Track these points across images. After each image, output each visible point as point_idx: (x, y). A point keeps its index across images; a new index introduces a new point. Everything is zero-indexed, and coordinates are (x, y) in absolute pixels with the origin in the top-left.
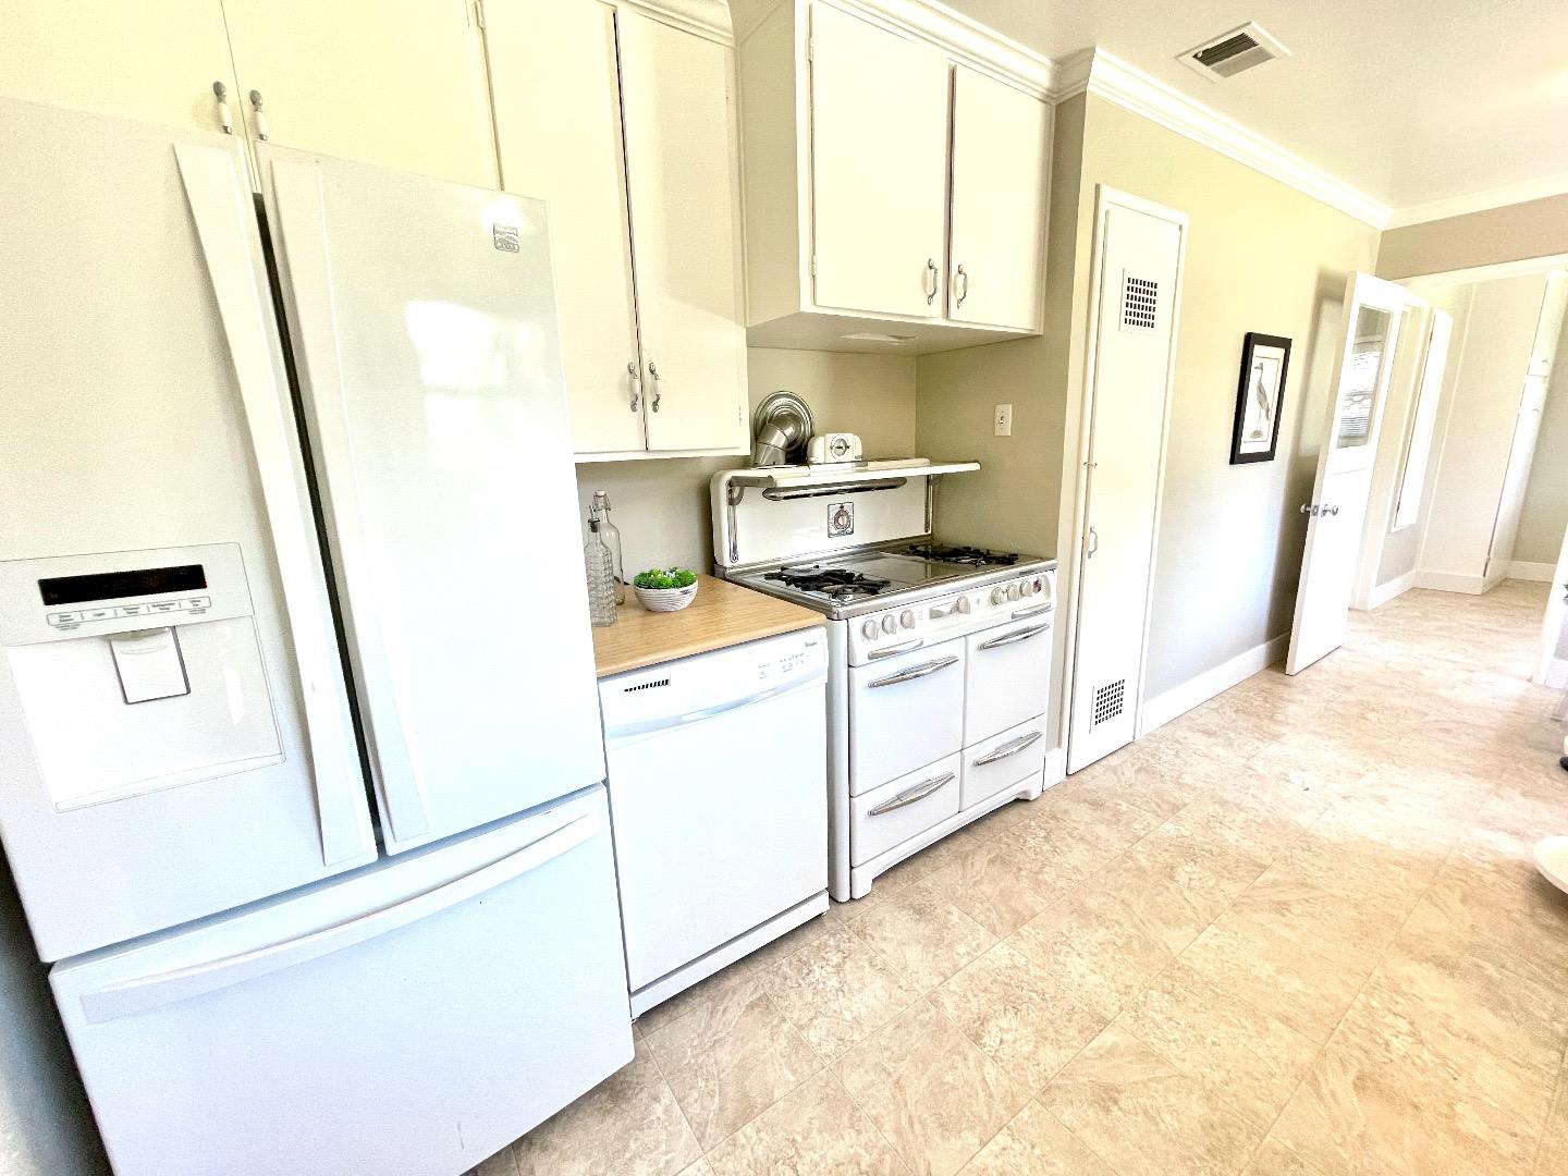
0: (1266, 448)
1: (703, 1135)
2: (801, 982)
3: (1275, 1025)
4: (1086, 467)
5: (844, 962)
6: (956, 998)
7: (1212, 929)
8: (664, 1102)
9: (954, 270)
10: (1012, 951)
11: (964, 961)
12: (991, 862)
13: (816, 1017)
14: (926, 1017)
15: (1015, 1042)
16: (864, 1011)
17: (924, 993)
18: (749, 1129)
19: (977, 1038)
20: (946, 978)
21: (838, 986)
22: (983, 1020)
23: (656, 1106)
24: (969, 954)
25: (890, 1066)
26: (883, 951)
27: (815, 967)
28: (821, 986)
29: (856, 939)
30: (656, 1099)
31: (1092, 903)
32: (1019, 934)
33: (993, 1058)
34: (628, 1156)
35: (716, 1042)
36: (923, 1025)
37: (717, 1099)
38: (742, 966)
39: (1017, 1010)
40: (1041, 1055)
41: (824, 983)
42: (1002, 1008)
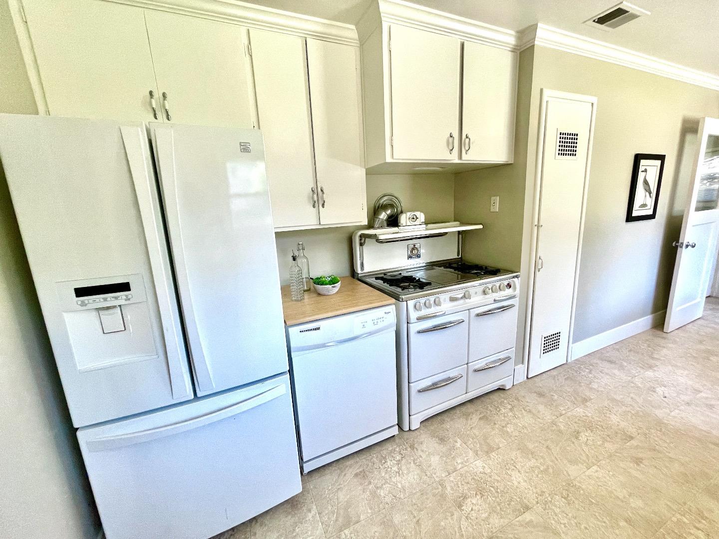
0: (650, 212)
1: (327, 531)
2: (381, 466)
3: (622, 523)
4: (536, 227)
5: (402, 460)
6: (453, 485)
7: (595, 468)
8: (313, 512)
9: (464, 136)
10: (484, 465)
11: (460, 466)
12: (480, 419)
13: (385, 484)
14: (437, 491)
15: (479, 511)
16: (407, 485)
17: (437, 479)
18: (346, 531)
19: (460, 506)
20: (449, 474)
21: (397, 470)
22: (465, 498)
23: (309, 514)
24: (462, 463)
25: (415, 513)
26: (421, 457)
27: (388, 460)
28: (389, 469)
29: (409, 449)
30: (310, 511)
31: (531, 446)
32: (489, 457)
33: (466, 517)
34: (294, 534)
35: (339, 489)
36: (434, 495)
37: (335, 515)
38: (356, 455)
39: (482, 496)
40: (491, 520)
41: (391, 468)
42: (475, 493)
